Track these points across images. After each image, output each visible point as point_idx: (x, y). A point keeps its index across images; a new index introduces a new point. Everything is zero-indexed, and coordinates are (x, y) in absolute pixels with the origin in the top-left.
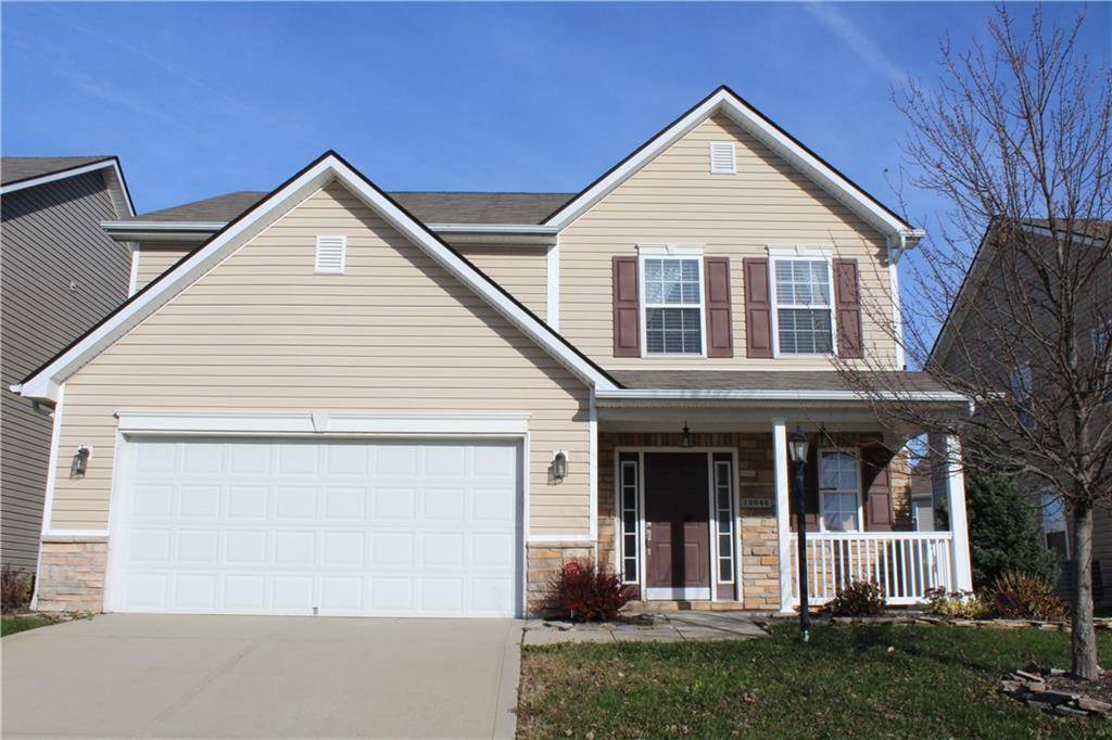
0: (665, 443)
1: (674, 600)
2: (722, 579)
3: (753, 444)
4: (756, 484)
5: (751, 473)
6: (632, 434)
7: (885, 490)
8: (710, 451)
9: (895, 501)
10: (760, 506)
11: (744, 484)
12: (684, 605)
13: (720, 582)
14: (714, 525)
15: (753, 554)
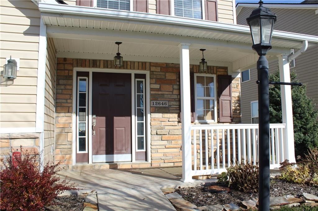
0: (106, 66)
1: (106, 162)
2: (139, 148)
3: (159, 69)
4: (160, 93)
5: (157, 86)
6: (85, 60)
7: (229, 98)
8: (133, 72)
9: (233, 105)
10: (161, 105)
11: (152, 92)
12: (114, 166)
13: (138, 151)
14: (134, 118)
15: (157, 134)
